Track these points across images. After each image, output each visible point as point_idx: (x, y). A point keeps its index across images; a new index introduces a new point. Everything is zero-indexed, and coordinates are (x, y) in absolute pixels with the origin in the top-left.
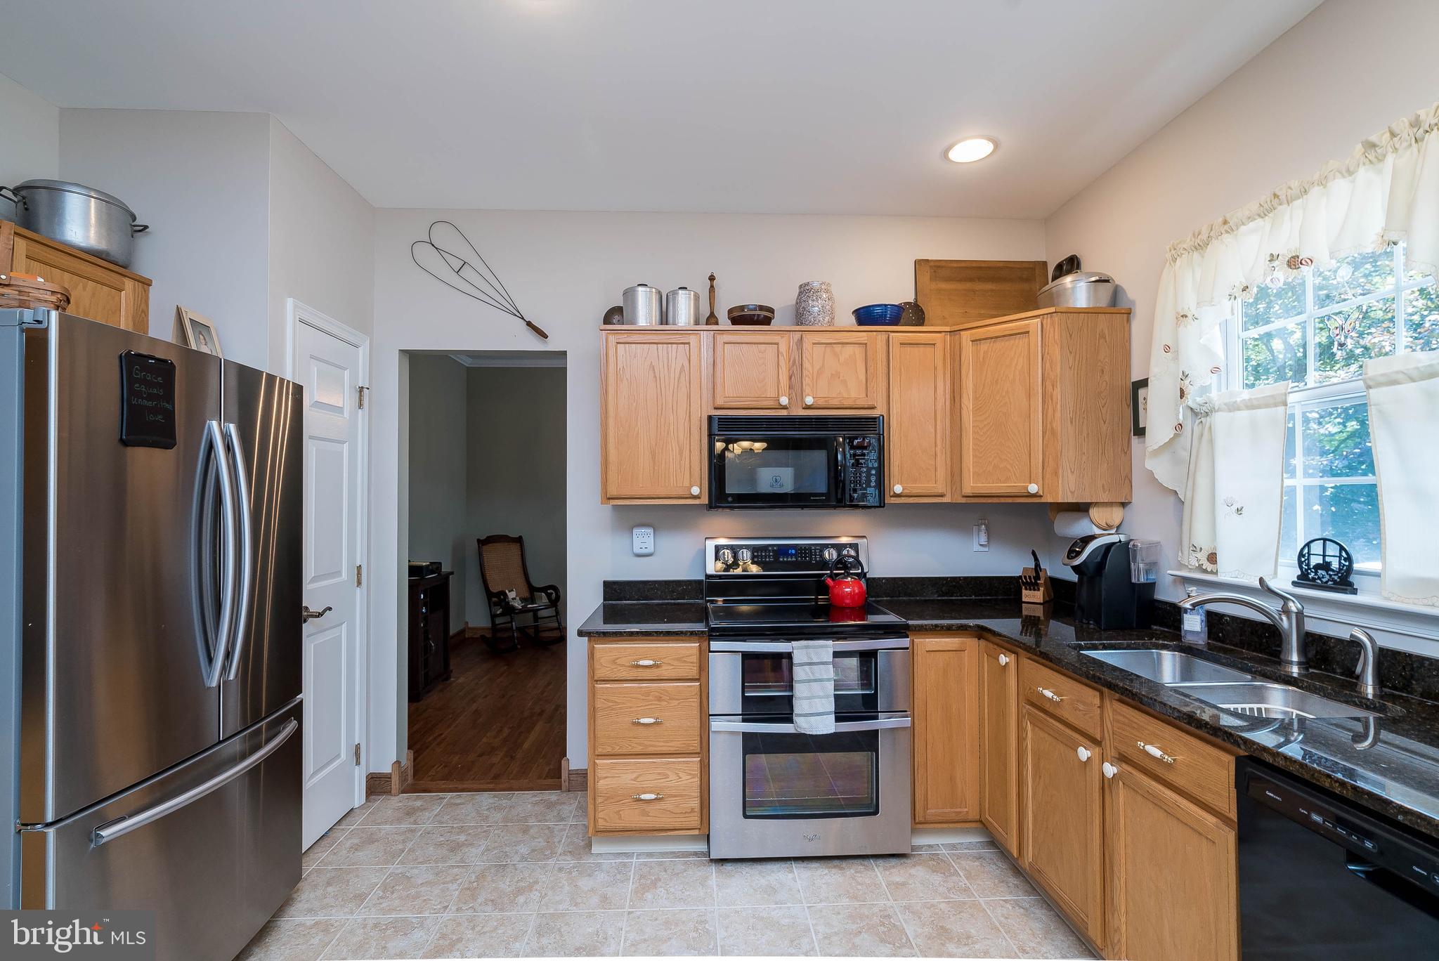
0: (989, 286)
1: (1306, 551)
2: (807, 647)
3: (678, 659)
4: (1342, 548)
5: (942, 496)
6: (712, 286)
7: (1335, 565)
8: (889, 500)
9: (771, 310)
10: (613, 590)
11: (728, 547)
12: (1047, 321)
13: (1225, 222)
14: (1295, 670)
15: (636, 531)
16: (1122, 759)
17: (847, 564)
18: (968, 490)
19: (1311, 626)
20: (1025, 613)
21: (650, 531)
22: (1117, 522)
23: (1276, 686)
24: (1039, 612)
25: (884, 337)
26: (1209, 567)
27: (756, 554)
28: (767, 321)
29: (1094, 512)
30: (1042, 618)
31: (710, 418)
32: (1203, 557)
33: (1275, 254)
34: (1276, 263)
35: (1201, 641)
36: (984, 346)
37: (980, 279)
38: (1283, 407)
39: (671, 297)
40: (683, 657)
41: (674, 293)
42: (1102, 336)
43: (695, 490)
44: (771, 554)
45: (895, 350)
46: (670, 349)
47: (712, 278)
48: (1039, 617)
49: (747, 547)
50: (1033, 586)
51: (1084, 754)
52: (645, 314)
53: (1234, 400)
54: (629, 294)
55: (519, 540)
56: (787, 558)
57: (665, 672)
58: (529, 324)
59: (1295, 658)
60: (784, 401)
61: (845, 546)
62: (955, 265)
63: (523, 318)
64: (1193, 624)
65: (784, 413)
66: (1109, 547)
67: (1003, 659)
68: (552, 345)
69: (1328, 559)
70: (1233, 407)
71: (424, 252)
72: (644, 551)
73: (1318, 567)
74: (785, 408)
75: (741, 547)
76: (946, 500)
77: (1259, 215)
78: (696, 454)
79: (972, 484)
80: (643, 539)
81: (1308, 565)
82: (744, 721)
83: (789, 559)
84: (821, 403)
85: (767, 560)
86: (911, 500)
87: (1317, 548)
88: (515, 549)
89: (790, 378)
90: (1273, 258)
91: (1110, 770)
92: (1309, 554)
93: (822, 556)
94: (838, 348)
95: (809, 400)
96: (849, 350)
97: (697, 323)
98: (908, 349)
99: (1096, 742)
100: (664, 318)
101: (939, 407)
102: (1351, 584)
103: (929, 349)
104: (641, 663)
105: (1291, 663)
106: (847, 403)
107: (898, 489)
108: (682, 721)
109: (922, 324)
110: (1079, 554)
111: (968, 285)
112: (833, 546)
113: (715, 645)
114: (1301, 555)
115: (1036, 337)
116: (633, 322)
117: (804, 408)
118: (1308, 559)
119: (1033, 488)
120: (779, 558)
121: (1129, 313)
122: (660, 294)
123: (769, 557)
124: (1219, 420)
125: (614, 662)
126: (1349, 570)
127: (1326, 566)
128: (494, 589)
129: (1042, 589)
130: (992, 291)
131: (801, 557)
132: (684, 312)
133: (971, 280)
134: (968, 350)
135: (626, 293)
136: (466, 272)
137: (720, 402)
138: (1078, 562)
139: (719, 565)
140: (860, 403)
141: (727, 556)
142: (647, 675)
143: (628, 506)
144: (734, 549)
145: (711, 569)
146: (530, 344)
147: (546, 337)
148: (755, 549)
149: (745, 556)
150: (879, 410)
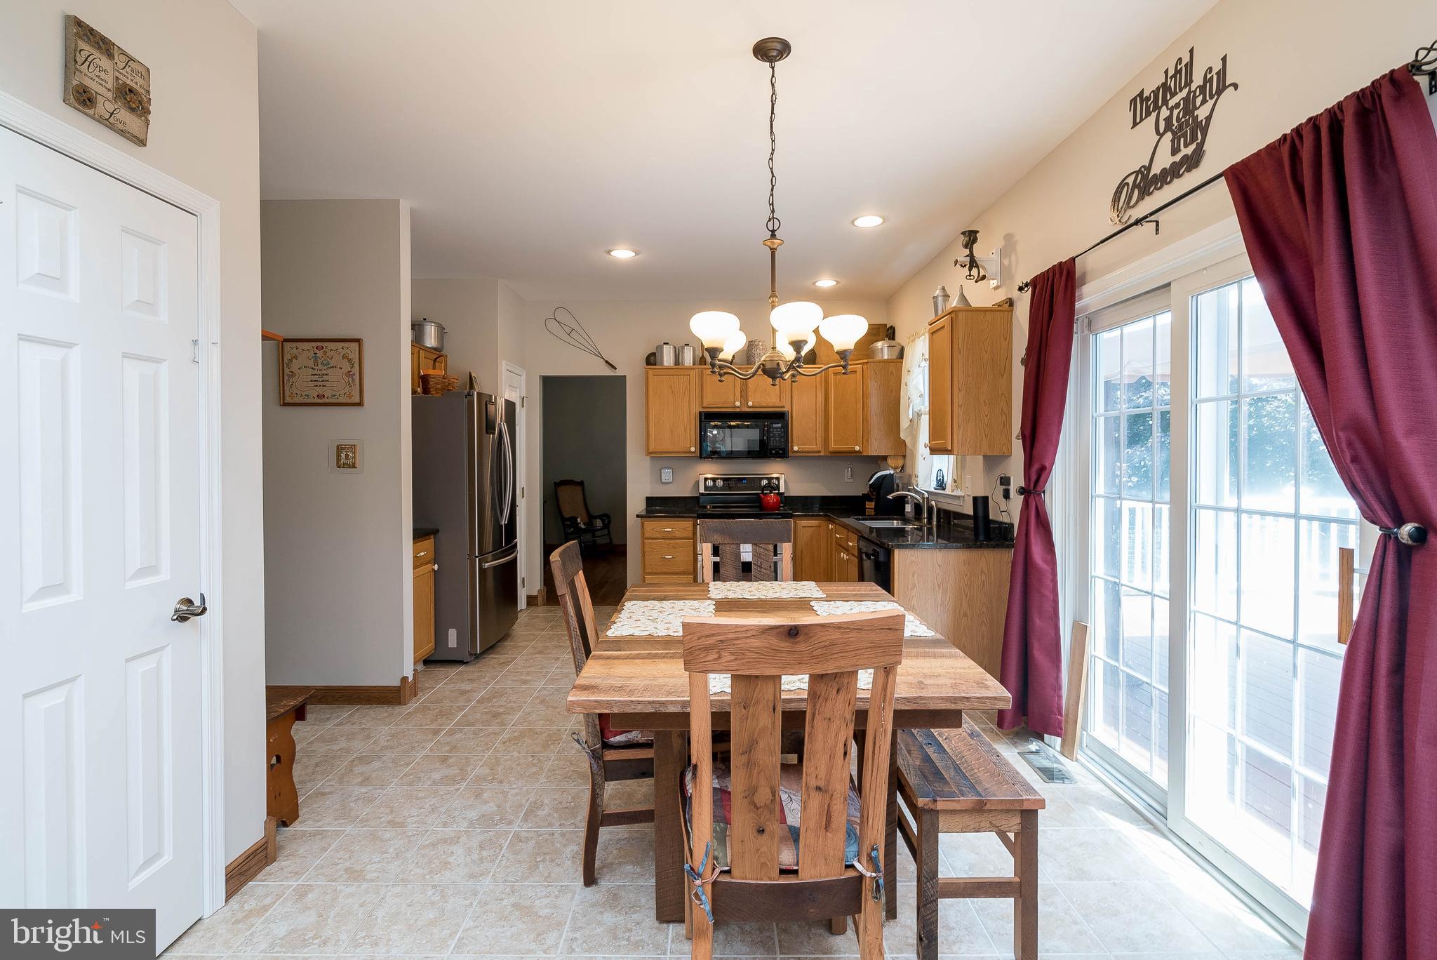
3: (683, 529)
5: (819, 452)
6: (702, 344)
8: (791, 454)
10: (651, 501)
11: (711, 479)
12: (865, 366)
15: (662, 470)
16: (847, 552)
17: (772, 486)
18: (831, 449)
20: (866, 513)
21: (670, 471)
22: (900, 465)
27: (725, 483)
29: (889, 461)
31: (700, 413)
36: (839, 376)
39: (680, 350)
40: (686, 528)
41: (683, 348)
42: (892, 373)
43: (693, 449)
44: (733, 482)
46: (680, 378)
49: (721, 479)
50: (869, 500)
52: (668, 358)
54: (660, 348)
55: (581, 484)
56: (741, 484)
57: (678, 534)
58: (607, 362)
60: (738, 404)
61: (773, 478)
63: (603, 358)
64: (909, 507)
65: (738, 410)
66: (885, 476)
67: (831, 527)
68: (619, 373)
71: (552, 324)
72: (667, 481)
74: (738, 407)
75: (718, 479)
76: (822, 454)
78: (693, 432)
79: (833, 446)
80: (667, 475)
81: (938, 481)
84: (756, 405)
86: (804, 454)
88: (579, 489)
89: (741, 392)
91: (847, 557)
93: (760, 484)
95: (750, 404)
97: (694, 364)
100: (677, 362)
101: (818, 405)
103: (814, 377)
104: (667, 530)
106: (770, 405)
107: (796, 448)
108: (683, 558)
109: (815, 364)
112: (766, 478)
113: (699, 521)
115: (859, 374)
116: (662, 364)
117: (748, 408)
118: (937, 479)
119: (857, 448)
120: (736, 484)
121: (901, 362)
122: (675, 348)
123: (732, 484)
125: (653, 530)
128: (567, 515)
131: (749, 484)
132: (688, 358)
134: (832, 378)
135: (657, 348)
136: (574, 334)
137: (705, 405)
138: (869, 483)
139: (706, 488)
140: (776, 405)
141: (710, 483)
142: (669, 536)
143: (659, 458)
144: (714, 480)
145: (702, 490)
146: (608, 372)
147: (615, 369)
148: (724, 480)
149: (720, 483)
150: (787, 409)
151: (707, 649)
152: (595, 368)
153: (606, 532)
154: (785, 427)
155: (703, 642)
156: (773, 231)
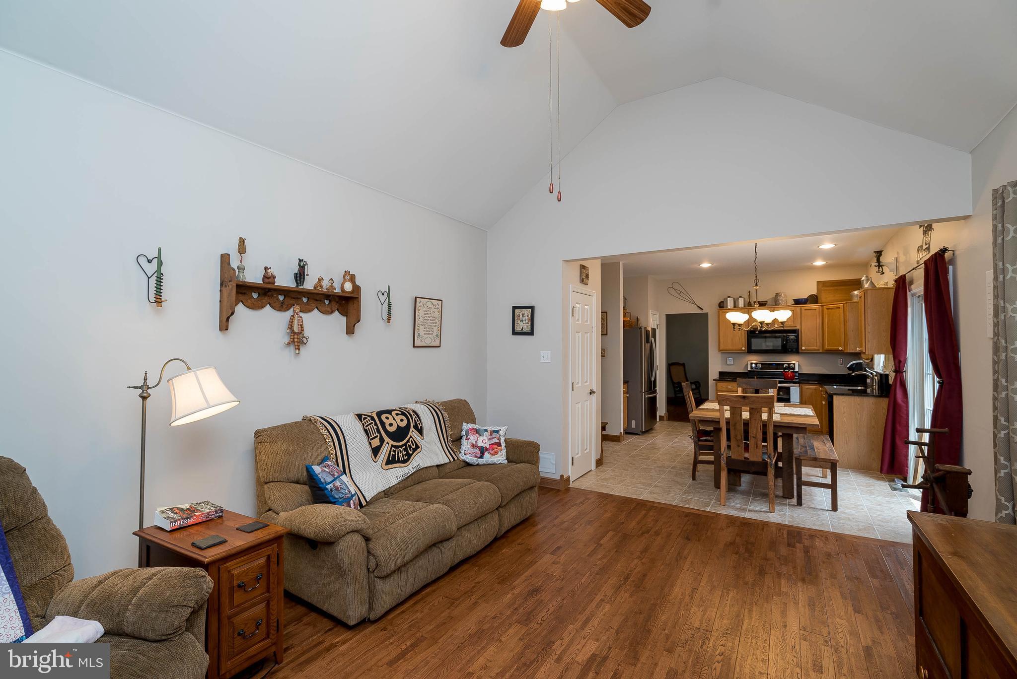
5: (819, 350)
6: (749, 295)
8: (801, 351)
9: (767, 302)
10: (721, 374)
11: (754, 363)
12: (845, 305)
15: (728, 359)
17: (790, 367)
18: (826, 349)
21: (732, 359)
25: (800, 308)
28: (765, 305)
31: (748, 331)
36: (830, 310)
37: (841, 286)
41: (738, 299)
43: (744, 348)
45: (803, 311)
47: (749, 292)
49: (760, 363)
52: (730, 304)
54: (726, 299)
55: (683, 365)
58: (698, 307)
60: (770, 325)
61: (791, 364)
62: (831, 282)
63: (696, 305)
65: (770, 329)
68: (704, 311)
71: (671, 290)
72: (730, 364)
75: (758, 363)
76: (821, 351)
78: (744, 340)
79: (826, 347)
80: (730, 361)
83: (773, 367)
86: (809, 352)
88: (681, 368)
93: (783, 366)
97: (744, 306)
98: (807, 311)
100: (735, 306)
101: (817, 325)
103: (815, 311)
104: (730, 385)
106: (788, 326)
107: (803, 348)
109: (817, 303)
111: (836, 288)
112: (787, 364)
115: (842, 309)
116: (727, 307)
119: (840, 348)
120: (770, 366)
122: (734, 299)
123: (767, 366)
128: (676, 381)
130: (844, 289)
131: (777, 366)
132: (741, 303)
133: (836, 286)
134: (826, 311)
135: (724, 299)
136: (682, 294)
137: (751, 327)
139: (752, 368)
140: (792, 326)
141: (754, 365)
142: (730, 390)
143: (725, 352)
144: (756, 364)
145: (749, 369)
146: (699, 311)
147: (703, 309)
148: (762, 364)
149: (760, 366)
150: (798, 327)
151: (723, 400)
152: (692, 309)
153: (698, 391)
154: (797, 337)
155: (722, 398)
156: (756, 283)
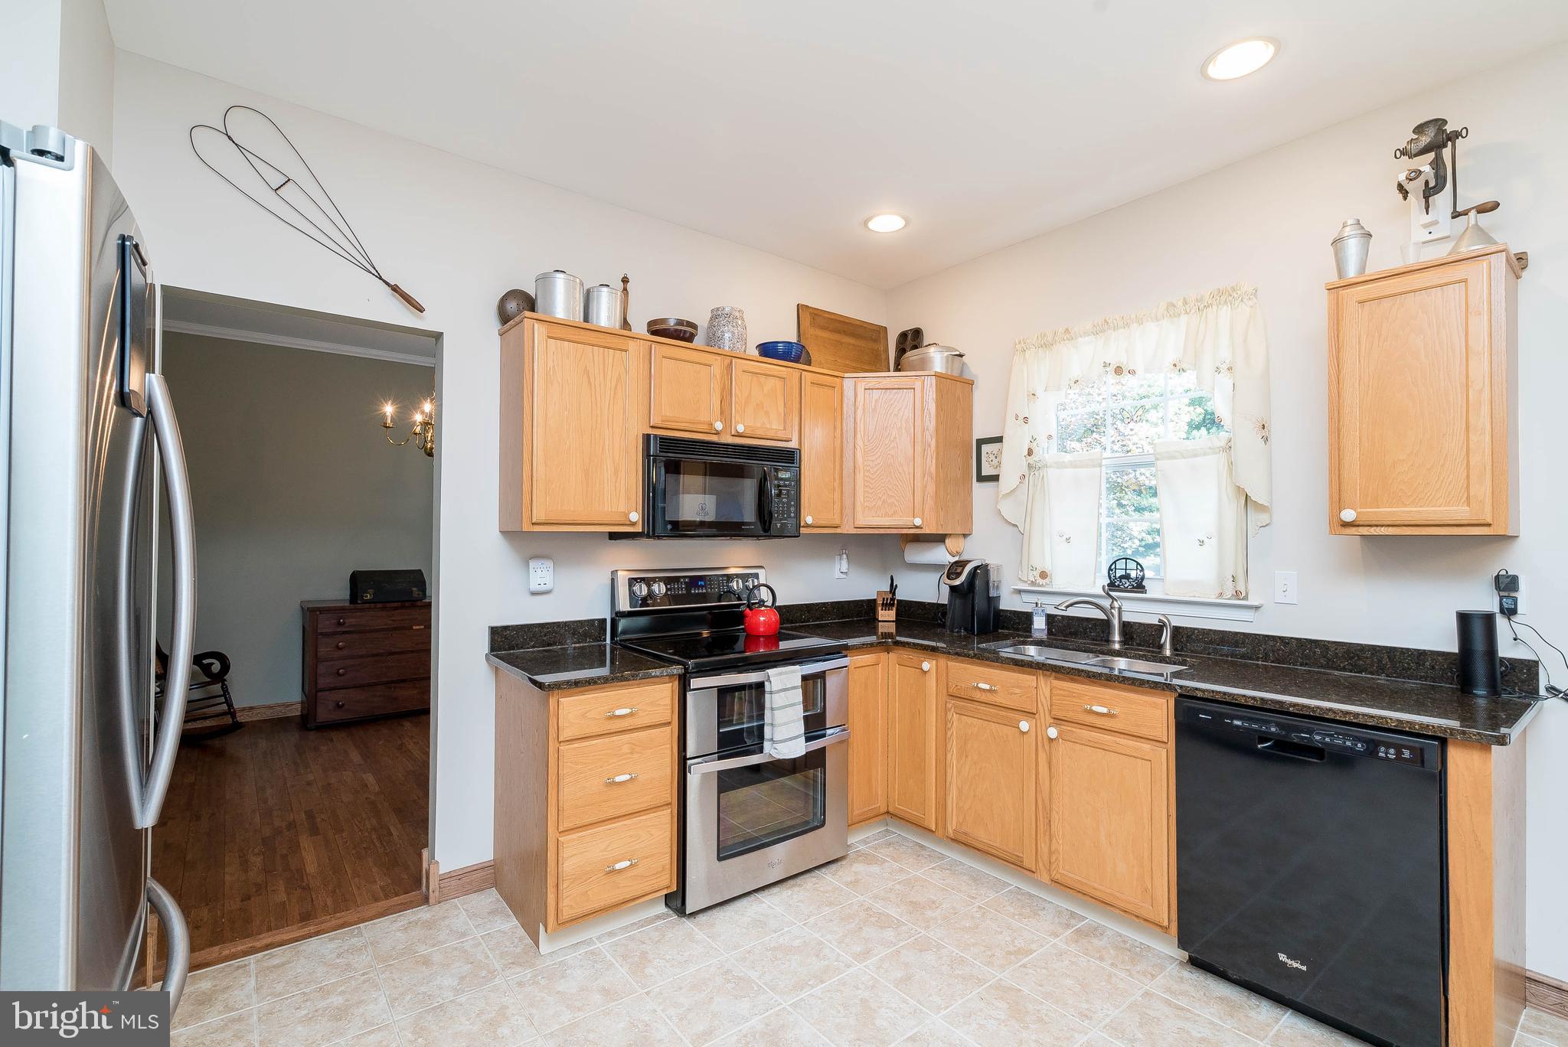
0: (851, 341)
1: (1113, 567)
2: (780, 674)
3: (651, 704)
4: (1138, 563)
5: (838, 527)
6: (625, 289)
7: (1133, 574)
8: (803, 531)
9: (694, 326)
10: (504, 637)
11: (640, 579)
12: (928, 382)
13: (1067, 331)
14: (1117, 646)
15: (532, 564)
16: (1058, 721)
18: (859, 522)
19: (1127, 617)
20: (880, 630)
21: (549, 564)
23: (1120, 659)
24: (891, 628)
25: (797, 374)
26: (1040, 581)
27: (669, 586)
28: (690, 338)
29: (949, 542)
30: (894, 634)
32: (1037, 573)
33: (1108, 362)
34: (1108, 369)
35: (1044, 636)
36: (876, 394)
37: (846, 333)
38: (1099, 469)
39: (592, 292)
40: (657, 701)
41: (597, 289)
42: (959, 400)
43: (630, 518)
44: (683, 586)
45: (807, 388)
46: (606, 353)
47: (625, 280)
48: (892, 633)
49: (661, 579)
50: (887, 605)
51: (1024, 726)
52: (562, 304)
53: (1062, 460)
54: (544, 279)
56: (698, 589)
57: (641, 719)
58: (395, 289)
59: (1117, 637)
60: (719, 426)
61: (747, 576)
62: (827, 316)
63: (380, 278)
64: (1039, 623)
65: (714, 438)
66: (976, 568)
67: (926, 666)
68: (426, 323)
69: (1128, 571)
70: (1061, 465)
71: (213, 146)
72: (543, 588)
73: (1122, 577)
74: (717, 433)
75: (654, 580)
76: (839, 530)
77: (1092, 333)
78: (632, 476)
79: (863, 517)
80: (542, 574)
81: (1115, 576)
82: (720, 758)
83: (700, 591)
84: (749, 432)
85: (680, 592)
86: (817, 531)
87: (1121, 564)
89: (721, 403)
90: (1105, 365)
91: (1053, 732)
92: (1116, 569)
93: (729, 586)
94: (762, 379)
95: (741, 429)
96: (772, 381)
98: (816, 389)
99: (1030, 714)
101: (837, 445)
102: (1144, 587)
104: (618, 712)
105: (1114, 642)
106: (769, 434)
107: (809, 520)
108: (655, 771)
109: (811, 364)
110: (959, 575)
111: (836, 337)
112: (738, 576)
113: (695, 683)
114: (1110, 569)
115: (920, 394)
117: (733, 436)
118: (1115, 572)
119: (918, 522)
120: (691, 589)
121: (971, 383)
123: (682, 589)
124: (1051, 474)
125: (584, 716)
126: (1143, 578)
127: (1127, 577)
129: (894, 609)
130: (853, 345)
131: (711, 589)
133: (839, 332)
136: (291, 194)
137: (654, 420)
138: (957, 582)
139: (633, 600)
140: (778, 435)
141: (642, 590)
144: (648, 582)
145: (624, 605)
146: (397, 315)
147: (421, 310)
148: (667, 581)
149: (660, 589)
154: (797, 478)
